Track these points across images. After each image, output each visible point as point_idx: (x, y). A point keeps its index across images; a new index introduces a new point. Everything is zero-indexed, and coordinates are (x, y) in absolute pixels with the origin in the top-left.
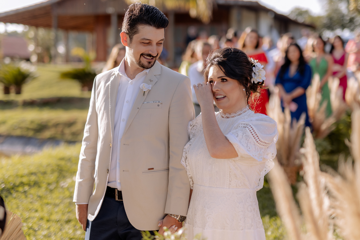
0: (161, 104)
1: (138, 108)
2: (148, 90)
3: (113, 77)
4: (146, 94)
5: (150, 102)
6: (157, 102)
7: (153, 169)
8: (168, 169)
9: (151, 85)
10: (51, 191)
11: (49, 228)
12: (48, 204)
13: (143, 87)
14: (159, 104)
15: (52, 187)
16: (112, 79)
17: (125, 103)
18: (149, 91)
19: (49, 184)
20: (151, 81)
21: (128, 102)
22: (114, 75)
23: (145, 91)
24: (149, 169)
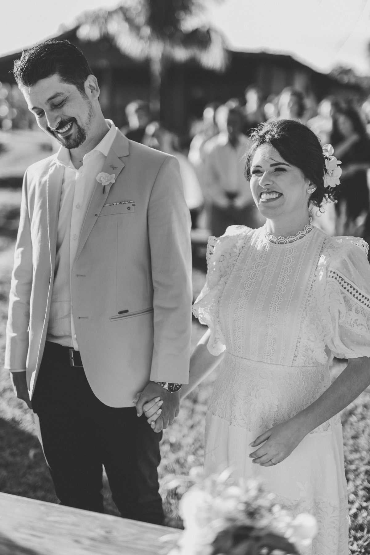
0: (133, 205)
1: (96, 215)
2: (110, 183)
3: (53, 168)
4: (108, 189)
5: (115, 204)
6: (127, 202)
7: (127, 311)
8: (151, 310)
9: (114, 176)
13: (102, 179)
14: (130, 205)
16: (51, 171)
17: (74, 209)
18: (113, 186)
20: (114, 168)
21: (79, 207)
22: (55, 165)
23: (105, 186)
24: (120, 313)
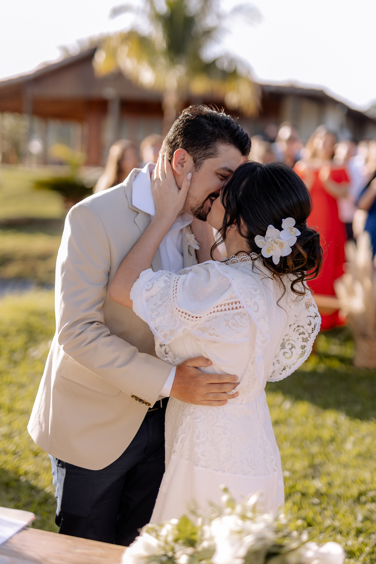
10: (16, 363)
11: (10, 423)
12: (10, 384)
15: (17, 356)
19: (12, 352)
